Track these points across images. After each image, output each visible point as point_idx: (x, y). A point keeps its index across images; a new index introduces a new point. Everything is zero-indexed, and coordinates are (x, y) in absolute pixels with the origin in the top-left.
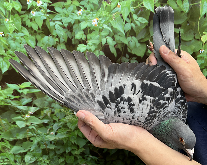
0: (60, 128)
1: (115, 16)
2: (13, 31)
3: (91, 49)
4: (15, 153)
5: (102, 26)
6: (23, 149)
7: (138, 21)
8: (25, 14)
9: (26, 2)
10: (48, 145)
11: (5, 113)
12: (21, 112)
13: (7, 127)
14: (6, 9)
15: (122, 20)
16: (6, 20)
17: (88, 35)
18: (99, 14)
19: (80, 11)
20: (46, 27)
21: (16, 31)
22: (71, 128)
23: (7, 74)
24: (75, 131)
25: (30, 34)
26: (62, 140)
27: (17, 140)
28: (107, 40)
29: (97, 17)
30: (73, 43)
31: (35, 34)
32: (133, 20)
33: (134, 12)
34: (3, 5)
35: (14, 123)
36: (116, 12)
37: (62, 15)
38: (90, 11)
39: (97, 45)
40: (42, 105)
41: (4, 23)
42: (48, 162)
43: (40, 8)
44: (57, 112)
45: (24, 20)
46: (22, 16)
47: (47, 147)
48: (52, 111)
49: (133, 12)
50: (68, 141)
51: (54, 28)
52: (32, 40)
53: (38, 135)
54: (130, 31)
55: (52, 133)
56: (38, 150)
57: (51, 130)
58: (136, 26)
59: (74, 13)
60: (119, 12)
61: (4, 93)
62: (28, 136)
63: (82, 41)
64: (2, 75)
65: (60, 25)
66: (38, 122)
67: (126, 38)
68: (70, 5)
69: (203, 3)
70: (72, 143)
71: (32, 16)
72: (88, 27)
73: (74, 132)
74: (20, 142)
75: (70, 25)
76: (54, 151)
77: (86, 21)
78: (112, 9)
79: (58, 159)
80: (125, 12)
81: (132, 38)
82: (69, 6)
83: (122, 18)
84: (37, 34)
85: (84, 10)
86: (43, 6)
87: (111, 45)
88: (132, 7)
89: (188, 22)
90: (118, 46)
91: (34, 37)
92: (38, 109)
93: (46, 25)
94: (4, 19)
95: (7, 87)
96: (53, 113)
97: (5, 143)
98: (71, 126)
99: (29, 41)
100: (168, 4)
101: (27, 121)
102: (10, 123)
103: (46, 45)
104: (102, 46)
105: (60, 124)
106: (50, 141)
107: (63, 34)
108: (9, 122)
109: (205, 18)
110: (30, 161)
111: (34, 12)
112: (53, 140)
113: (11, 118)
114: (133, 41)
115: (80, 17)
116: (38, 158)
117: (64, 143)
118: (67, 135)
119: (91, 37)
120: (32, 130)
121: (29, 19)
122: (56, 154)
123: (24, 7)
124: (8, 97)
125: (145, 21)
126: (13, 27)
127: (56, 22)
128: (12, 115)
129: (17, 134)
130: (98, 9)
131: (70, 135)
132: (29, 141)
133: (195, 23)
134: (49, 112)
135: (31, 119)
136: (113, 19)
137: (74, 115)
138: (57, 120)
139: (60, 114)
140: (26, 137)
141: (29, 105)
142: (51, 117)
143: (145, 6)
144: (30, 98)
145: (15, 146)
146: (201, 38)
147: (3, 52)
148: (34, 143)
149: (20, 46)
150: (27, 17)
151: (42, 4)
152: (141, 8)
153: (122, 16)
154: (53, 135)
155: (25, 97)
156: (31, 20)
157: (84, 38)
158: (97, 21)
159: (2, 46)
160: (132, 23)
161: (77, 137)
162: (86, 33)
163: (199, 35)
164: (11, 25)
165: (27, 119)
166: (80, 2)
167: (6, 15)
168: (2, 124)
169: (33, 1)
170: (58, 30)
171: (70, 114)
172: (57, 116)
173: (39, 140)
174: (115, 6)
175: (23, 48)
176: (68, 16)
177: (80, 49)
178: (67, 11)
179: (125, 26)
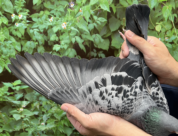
0: (48, 119)
1: (79, 19)
2: (4, 40)
3: (64, 47)
5: (70, 28)
7: (98, 20)
8: (11, 26)
9: (11, 17)
10: (40, 135)
11: (4, 108)
12: (16, 106)
13: (6, 120)
15: (86, 21)
17: (60, 37)
18: (66, 19)
19: (51, 18)
21: (6, 40)
22: (58, 118)
23: (2, 75)
24: (62, 121)
25: (16, 41)
26: (52, 130)
27: (16, 131)
28: (76, 39)
29: (65, 22)
30: (49, 44)
31: (20, 40)
32: (95, 20)
35: (12, 116)
36: (79, 16)
37: (38, 23)
38: (58, 17)
39: (69, 44)
40: (31, 99)
43: (21, 20)
44: (44, 104)
45: (11, 31)
46: (9, 28)
48: (40, 103)
49: (93, 14)
50: (57, 130)
51: (33, 34)
52: (18, 46)
53: (32, 126)
54: (94, 30)
55: (43, 123)
57: (42, 120)
58: (98, 25)
59: (47, 20)
60: (82, 15)
61: (2, 91)
62: (23, 127)
65: (37, 31)
66: (30, 114)
67: (91, 36)
68: (43, 15)
70: (61, 132)
71: (16, 27)
72: (59, 30)
73: (60, 122)
74: (18, 133)
75: (45, 30)
77: (57, 26)
78: (76, 14)
80: (87, 15)
81: (96, 35)
82: (43, 16)
83: (85, 20)
84: (21, 40)
85: (55, 17)
86: (23, 18)
87: (80, 43)
88: (91, 10)
90: (85, 43)
91: (19, 43)
92: (29, 102)
93: (27, 33)
95: (3, 86)
97: (6, 134)
98: (58, 116)
99: (16, 46)
100: (120, 4)
101: (21, 113)
102: (8, 116)
103: (29, 48)
104: (73, 45)
105: (48, 115)
106: (42, 131)
107: (41, 38)
108: (7, 116)
109: (154, 10)
111: (17, 24)
112: (44, 130)
113: (9, 112)
114: (97, 37)
115: (52, 23)
117: (54, 133)
118: (55, 125)
119: (63, 38)
120: (26, 122)
121: (14, 29)
123: (10, 21)
124: (5, 94)
125: (104, 20)
126: (3, 37)
127: (34, 29)
128: (10, 109)
129: (15, 126)
130: (64, 15)
131: (58, 124)
132: (25, 132)
134: (38, 104)
135: (24, 111)
136: (78, 22)
137: (58, 107)
138: (45, 111)
139: (46, 106)
140: (23, 128)
141: (21, 99)
142: (40, 110)
143: (102, 8)
144: (21, 93)
146: (155, 28)
148: (29, 133)
149: (10, 51)
152: (99, 10)
153: (85, 19)
154: (44, 125)
155: (18, 93)
156: (16, 30)
157: (58, 40)
158: (66, 25)
160: (93, 23)
161: (64, 126)
162: (58, 35)
163: (153, 25)
164: (2, 35)
165: (21, 112)
166: (50, 12)
168: (2, 118)
169: (16, 15)
170: (37, 35)
171: (55, 105)
172: (45, 108)
173: (33, 131)
174: (78, 11)
175: (12, 53)
176: (43, 23)
177: (55, 49)
178: (41, 20)
179: (88, 26)
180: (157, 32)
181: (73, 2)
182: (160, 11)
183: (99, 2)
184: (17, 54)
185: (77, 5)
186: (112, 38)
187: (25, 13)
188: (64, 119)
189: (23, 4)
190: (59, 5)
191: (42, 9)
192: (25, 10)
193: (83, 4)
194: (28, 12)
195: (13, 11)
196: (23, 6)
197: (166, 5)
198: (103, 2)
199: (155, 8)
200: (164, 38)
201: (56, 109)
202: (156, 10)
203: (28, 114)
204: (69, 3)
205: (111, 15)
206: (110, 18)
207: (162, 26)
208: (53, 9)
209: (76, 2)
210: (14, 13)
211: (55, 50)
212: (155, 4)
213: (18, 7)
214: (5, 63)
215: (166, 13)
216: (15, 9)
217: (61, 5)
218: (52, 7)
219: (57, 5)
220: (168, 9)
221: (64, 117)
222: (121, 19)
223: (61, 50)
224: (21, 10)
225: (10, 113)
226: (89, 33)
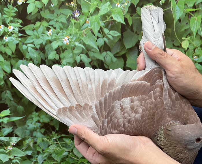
0: (45, 160)
1: (86, 33)
5: (73, 44)
7: (110, 34)
12: (3, 143)
15: (94, 35)
17: (61, 54)
18: (69, 32)
19: (49, 31)
20: (20, 51)
22: (57, 160)
24: (62, 163)
25: (5, 60)
28: (81, 57)
29: (68, 36)
30: (47, 64)
31: (9, 59)
32: (105, 34)
33: (105, 27)
36: (86, 28)
37: (34, 37)
38: (60, 30)
39: (72, 64)
40: (23, 134)
43: (12, 33)
44: (39, 142)
48: (34, 140)
49: (103, 26)
51: (27, 51)
52: (7, 65)
54: (104, 46)
57: (36, 163)
58: (109, 40)
59: (44, 33)
60: (89, 28)
65: (32, 47)
66: (21, 154)
67: (101, 54)
68: (40, 26)
69: (175, 8)
71: (5, 42)
72: (60, 46)
75: (41, 46)
77: (58, 41)
78: (81, 25)
80: (95, 27)
81: (107, 53)
82: (39, 28)
83: (93, 34)
84: (11, 59)
85: (55, 30)
86: (14, 31)
87: (86, 63)
88: (101, 21)
90: (93, 63)
91: (8, 62)
92: (20, 139)
93: (19, 49)
96: (35, 143)
98: (57, 157)
99: (5, 66)
100: (138, 14)
101: (9, 153)
104: (77, 65)
105: (45, 155)
107: (36, 56)
109: (180, 22)
111: (7, 38)
114: (108, 56)
115: (51, 37)
119: (65, 56)
121: (2, 44)
125: (117, 34)
127: (28, 45)
130: (67, 28)
133: (170, 29)
134: (31, 141)
135: (14, 151)
136: (84, 36)
137: (58, 145)
138: (40, 150)
139: (42, 144)
141: (10, 135)
142: (34, 148)
143: (114, 18)
144: (10, 127)
146: (181, 44)
151: (13, 29)
152: (111, 21)
153: (93, 32)
155: (5, 126)
156: (5, 45)
157: (58, 58)
160: (104, 37)
162: (58, 53)
163: (179, 41)
165: (9, 152)
166: (48, 23)
169: (4, 27)
170: (31, 52)
171: (53, 143)
172: (41, 146)
174: (84, 23)
176: (39, 37)
178: (37, 33)
179: (97, 41)
180: (184, 49)
181: (78, 11)
182: (187, 24)
183: (111, 11)
184: (6, 76)
185: (83, 14)
186: (127, 57)
187: (17, 24)
188: (65, 161)
189: (15, 13)
190: (61, 14)
191: (39, 19)
192: (16, 20)
193: (91, 14)
194: (21, 23)
195: (2, 21)
196: (14, 15)
197: (195, 16)
198: (116, 11)
199: (181, 20)
200: (193, 57)
201: (55, 148)
202: (182, 22)
203: (19, 154)
204: (73, 12)
205: (126, 28)
206: (124, 31)
207: (189, 42)
208: (53, 20)
209: (82, 11)
210: (3, 25)
212: (181, 15)
213: (7, 16)
215: (194, 25)
216: (4, 19)
217: (63, 14)
218: (51, 16)
219: (57, 15)
220: (197, 20)
221: (65, 158)
222: (138, 33)
224: (12, 20)
226: (98, 50)
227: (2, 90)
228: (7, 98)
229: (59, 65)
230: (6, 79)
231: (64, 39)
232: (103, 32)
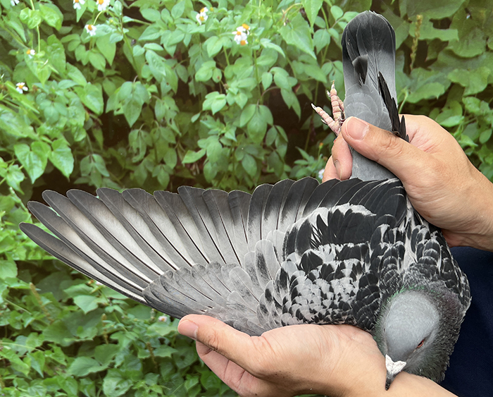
1: (289, 16)
2: (48, 77)
3: (237, 102)
4: (79, 375)
5: (257, 44)
6: (97, 363)
7: (344, 21)
8: (71, 33)
9: (72, 4)
10: (154, 349)
11: (46, 280)
13: (54, 313)
14: (25, 27)
15: (307, 22)
16: (28, 52)
17: (226, 68)
18: (248, 14)
19: (201, 11)
20: (125, 60)
21: (54, 76)
23: (43, 183)
25: (88, 82)
27: (82, 343)
28: (273, 75)
29: (245, 23)
30: (193, 91)
31: (99, 79)
32: (333, 21)
33: (334, 2)
34: (19, 18)
35: (70, 302)
36: (289, 6)
37: (161, 27)
38: (226, 10)
39: (252, 92)
41: (26, 60)
42: (160, 392)
43: (105, 14)
45: (71, 48)
46: (65, 39)
47: (152, 354)
49: (331, 1)
51: (144, 60)
52: (94, 95)
53: (130, 326)
54: (328, 49)
55: (163, 318)
56: (133, 363)
59: (187, 18)
60: (296, 4)
62: (105, 330)
63: (213, 85)
64: (32, 188)
65: (156, 52)
67: (321, 68)
71: (88, 37)
72: (225, 50)
74: (89, 347)
75: (180, 49)
76: (171, 361)
77: (220, 35)
79: (182, 380)
80: (312, 3)
81: (334, 65)
82: (175, 3)
83: (306, 19)
84: (104, 79)
85: (215, 8)
86: (112, 9)
87: (285, 89)
89: (467, 11)
90: (301, 88)
91: (97, 87)
93: (124, 55)
94: (24, 50)
97: (53, 352)
99: (88, 97)
101: (99, 293)
102: (60, 301)
103: (129, 104)
104: (263, 94)
106: (159, 337)
107: (166, 72)
108: (57, 301)
110: (117, 392)
111: (92, 26)
112: (166, 336)
113: (61, 291)
114: (336, 71)
115: (204, 25)
116: (135, 383)
119: (235, 73)
120: (114, 316)
121: (81, 44)
122: (175, 369)
123: (69, 17)
127: (147, 46)
128: (64, 283)
129: (80, 328)
130: (244, 4)
132: (109, 343)
133: (485, 12)
136: (285, 24)
140: (103, 333)
145: (76, 358)
147: (28, 131)
148: (121, 346)
149: (68, 111)
150: (77, 40)
151: (110, 6)
153: (306, 14)
154: (166, 323)
156: (87, 46)
157: (219, 78)
159: (25, 116)
160: (330, 27)
162: (221, 65)
164: (42, 62)
165: (99, 290)
167: (28, 41)
168: (41, 306)
170: (154, 63)
173: (133, 338)
175: (74, 117)
176: (174, 27)
177: (210, 106)
178: (171, 16)
179: (314, 36)
184: (91, 120)
205: (384, 7)
211: (208, 109)
214: (52, 150)
222: (409, 19)
223: (228, 110)
225: (64, 293)
226: (315, 57)
227: (80, 153)
228: (94, 171)
229: (220, 93)
230: (90, 129)
231: (236, 31)
232: (330, 16)
